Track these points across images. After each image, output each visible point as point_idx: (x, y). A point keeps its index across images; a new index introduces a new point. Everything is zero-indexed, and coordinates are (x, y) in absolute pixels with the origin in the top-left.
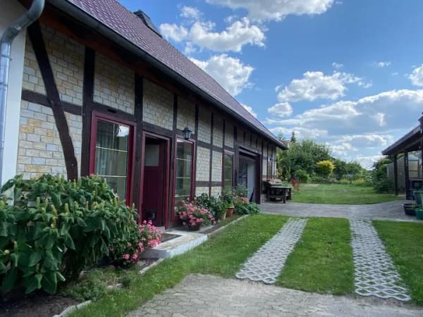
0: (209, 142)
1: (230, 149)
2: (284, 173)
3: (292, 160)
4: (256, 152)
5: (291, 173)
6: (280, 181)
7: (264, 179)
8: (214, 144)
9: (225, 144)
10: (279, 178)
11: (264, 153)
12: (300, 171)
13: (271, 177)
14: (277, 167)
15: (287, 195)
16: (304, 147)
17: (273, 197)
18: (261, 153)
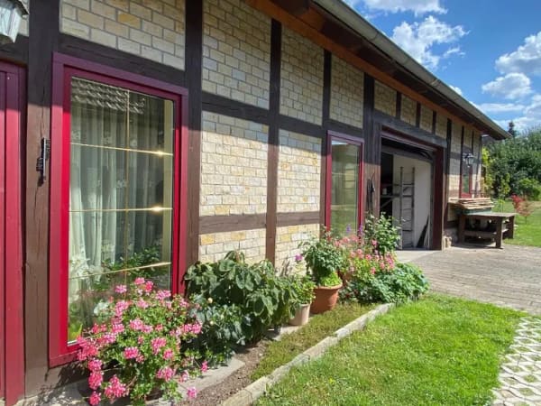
0: (265, 105)
1: (348, 129)
2: (496, 185)
3: (511, 163)
4: (434, 141)
5: (509, 184)
6: (488, 200)
7: (453, 199)
8: (283, 111)
9: (333, 116)
10: (487, 194)
11: (453, 146)
12: (526, 181)
13: (469, 193)
14: (483, 174)
15: (504, 230)
16: (532, 141)
17: (471, 234)
18: (444, 145)
